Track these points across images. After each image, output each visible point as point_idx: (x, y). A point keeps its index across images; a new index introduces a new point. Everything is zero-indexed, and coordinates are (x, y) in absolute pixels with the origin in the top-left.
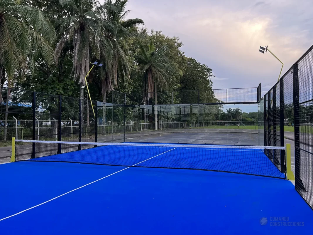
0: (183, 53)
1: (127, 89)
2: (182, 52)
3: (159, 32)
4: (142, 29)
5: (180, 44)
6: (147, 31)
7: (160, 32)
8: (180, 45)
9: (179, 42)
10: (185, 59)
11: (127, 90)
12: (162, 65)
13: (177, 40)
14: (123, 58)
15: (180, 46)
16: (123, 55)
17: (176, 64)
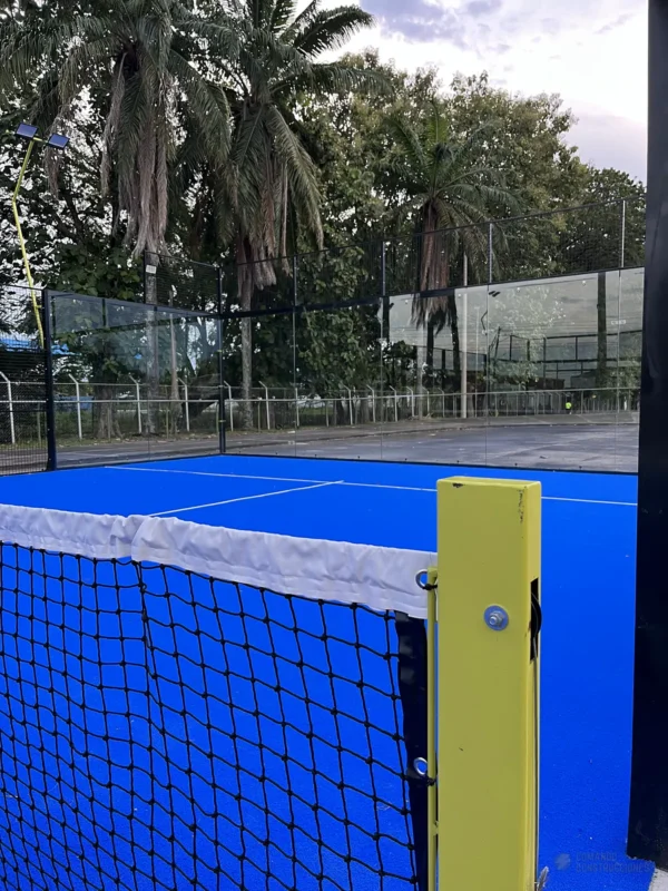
0: (574, 150)
1: (341, 279)
2: (567, 148)
3: (478, 79)
4: (418, 77)
5: (564, 119)
6: (433, 83)
7: (482, 79)
8: (561, 124)
9: (560, 112)
10: (579, 172)
11: (339, 283)
12: (471, 189)
13: (551, 107)
14: (291, 158)
15: (565, 129)
16: (293, 148)
17: (541, 190)
